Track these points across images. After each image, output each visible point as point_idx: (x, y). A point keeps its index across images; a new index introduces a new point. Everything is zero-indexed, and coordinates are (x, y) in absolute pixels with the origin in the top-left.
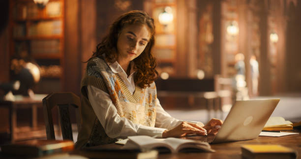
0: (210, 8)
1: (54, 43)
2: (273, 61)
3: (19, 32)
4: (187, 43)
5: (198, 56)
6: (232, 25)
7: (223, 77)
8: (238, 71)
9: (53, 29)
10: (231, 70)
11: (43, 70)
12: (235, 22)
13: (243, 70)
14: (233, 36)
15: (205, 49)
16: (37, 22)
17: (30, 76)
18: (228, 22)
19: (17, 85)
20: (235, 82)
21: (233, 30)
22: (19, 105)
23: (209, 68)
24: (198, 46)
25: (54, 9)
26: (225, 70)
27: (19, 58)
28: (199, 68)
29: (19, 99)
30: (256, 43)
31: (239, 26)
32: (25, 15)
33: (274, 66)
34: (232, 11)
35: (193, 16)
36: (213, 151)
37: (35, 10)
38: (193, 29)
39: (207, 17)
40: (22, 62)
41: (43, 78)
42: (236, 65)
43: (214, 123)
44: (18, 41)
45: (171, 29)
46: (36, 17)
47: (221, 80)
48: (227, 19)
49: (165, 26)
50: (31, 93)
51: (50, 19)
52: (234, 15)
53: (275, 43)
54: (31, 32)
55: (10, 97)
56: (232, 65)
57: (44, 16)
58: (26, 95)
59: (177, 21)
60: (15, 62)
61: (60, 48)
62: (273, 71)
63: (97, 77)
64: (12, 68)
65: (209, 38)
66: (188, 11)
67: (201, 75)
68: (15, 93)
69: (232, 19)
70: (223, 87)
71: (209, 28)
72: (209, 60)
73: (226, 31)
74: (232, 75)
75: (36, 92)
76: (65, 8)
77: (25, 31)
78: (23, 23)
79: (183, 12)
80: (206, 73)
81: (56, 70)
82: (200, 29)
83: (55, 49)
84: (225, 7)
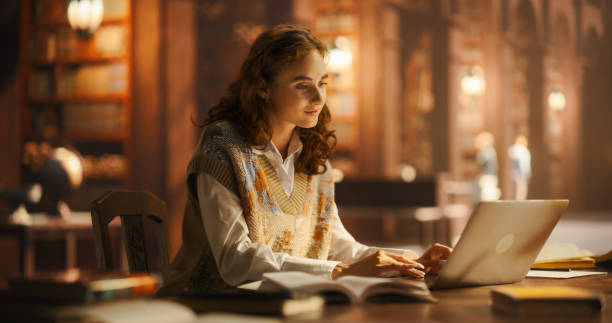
0: (426, 39)
1: (110, 109)
2: (556, 147)
3: (40, 87)
4: (380, 112)
5: (403, 137)
6: (470, 74)
7: (454, 180)
8: (483, 168)
9: (108, 81)
10: (471, 167)
11: (89, 165)
12: (478, 69)
13: (493, 166)
14: (473, 97)
15: (416, 123)
16: (75, 66)
17: (62, 174)
18: (464, 69)
19: (36, 193)
20: (478, 190)
21: (473, 86)
22: (40, 233)
23: (425, 163)
24: (403, 116)
25: (111, 42)
26: (458, 165)
27: (39, 140)
28: (405, 160)
29: (40, 221)
30: (521, 112)
31: (487, 78)
32: (51, 53)
33: (556, 159)
34: (471, 45)
35: (392, 55)
36: (435, 300)
37: (73, 44)
38: (393, 83)
39: (420, 59)
40: (45, 149)
41: (89, 180)
42: (478, 156)
43: (437, 253)
44: (38, 106)
45: (347, 82)
46: (73, 56)
47: (449, 186)
48: (462, 63)
49: (336, 75)
50: (64, 210)
51: (102, 62)
52: (476, 55)
53: (559, 113)
54: (64, 87)
55: (22, 217)
56: (471, 156)
57: (91, 55)
58: (54, 212)
59: (359, 65)
60: (32, 148)
61: (123, 119)
62: (555, 168)
63: (220, 159)
64: (26, 161)
65: (425, 100)
66: (383, 44)
67: (408, 174)
68: (32, 209)
69: (472, 64)
70: (453, 199)
71: (425, 80)
72: (426, 147)
73: (459, 87)
74: (471, 177)
75: (74, 208)
76: (133, 40)
77: (53, 86)
78: (48, 69)
79: (372, 46)
80: (418, 171)
81: (114, 165)
82: (406, 84)
83: (113, 122)
84: (457, 39)
